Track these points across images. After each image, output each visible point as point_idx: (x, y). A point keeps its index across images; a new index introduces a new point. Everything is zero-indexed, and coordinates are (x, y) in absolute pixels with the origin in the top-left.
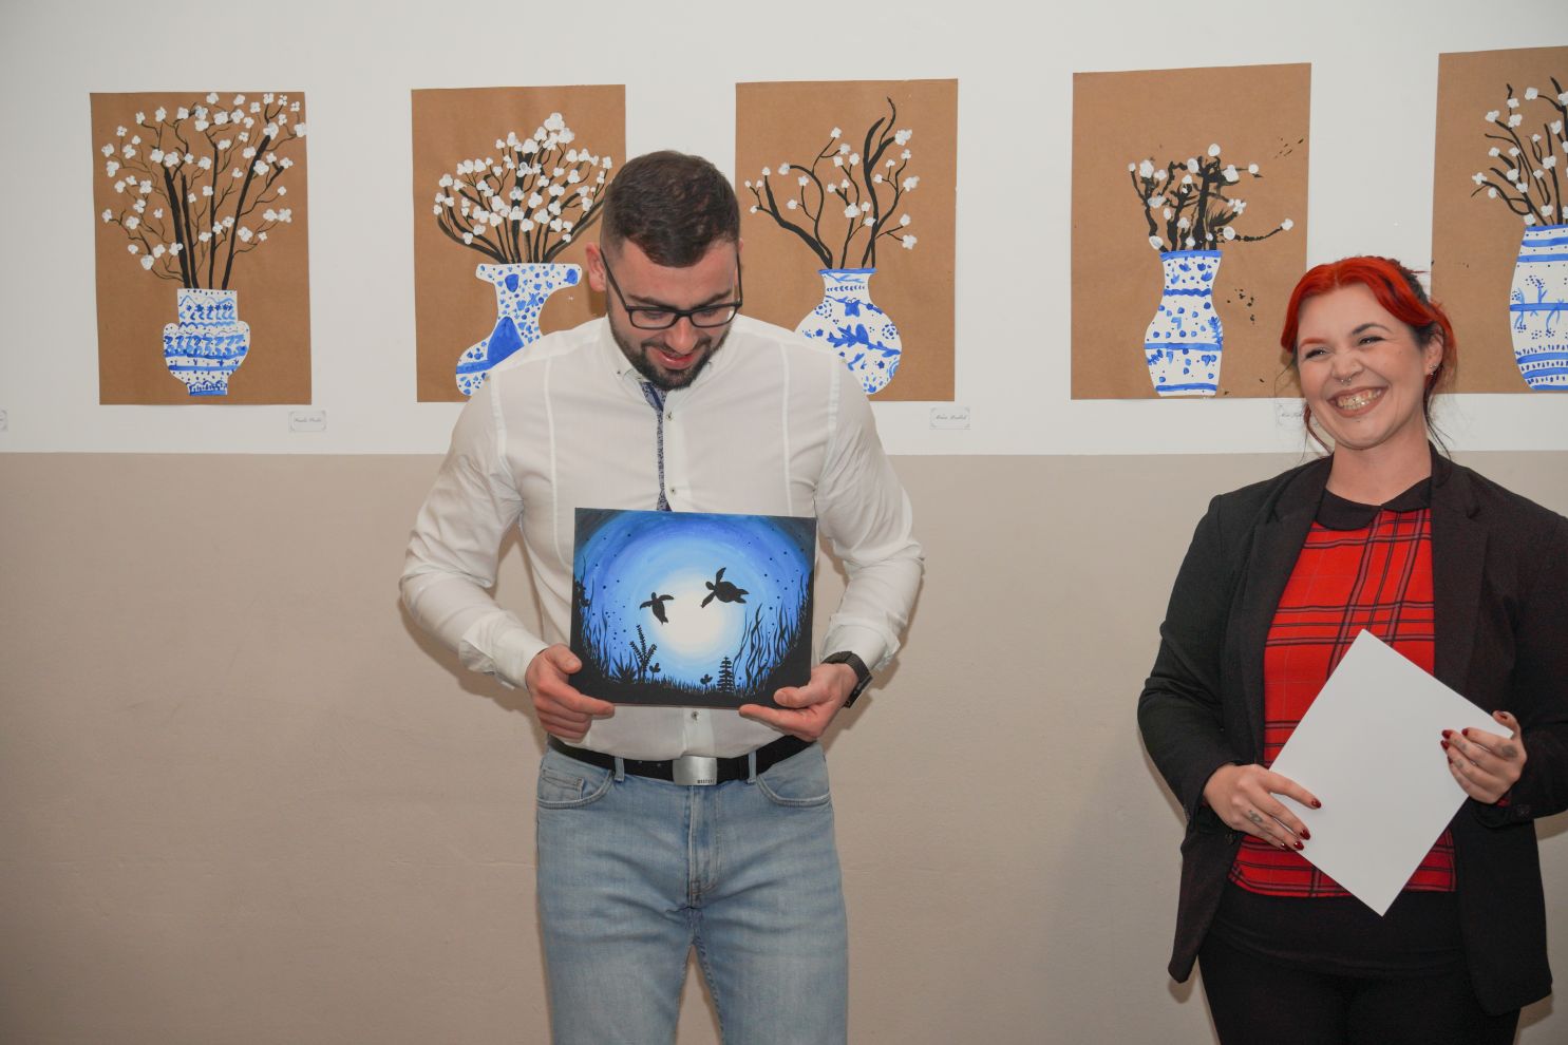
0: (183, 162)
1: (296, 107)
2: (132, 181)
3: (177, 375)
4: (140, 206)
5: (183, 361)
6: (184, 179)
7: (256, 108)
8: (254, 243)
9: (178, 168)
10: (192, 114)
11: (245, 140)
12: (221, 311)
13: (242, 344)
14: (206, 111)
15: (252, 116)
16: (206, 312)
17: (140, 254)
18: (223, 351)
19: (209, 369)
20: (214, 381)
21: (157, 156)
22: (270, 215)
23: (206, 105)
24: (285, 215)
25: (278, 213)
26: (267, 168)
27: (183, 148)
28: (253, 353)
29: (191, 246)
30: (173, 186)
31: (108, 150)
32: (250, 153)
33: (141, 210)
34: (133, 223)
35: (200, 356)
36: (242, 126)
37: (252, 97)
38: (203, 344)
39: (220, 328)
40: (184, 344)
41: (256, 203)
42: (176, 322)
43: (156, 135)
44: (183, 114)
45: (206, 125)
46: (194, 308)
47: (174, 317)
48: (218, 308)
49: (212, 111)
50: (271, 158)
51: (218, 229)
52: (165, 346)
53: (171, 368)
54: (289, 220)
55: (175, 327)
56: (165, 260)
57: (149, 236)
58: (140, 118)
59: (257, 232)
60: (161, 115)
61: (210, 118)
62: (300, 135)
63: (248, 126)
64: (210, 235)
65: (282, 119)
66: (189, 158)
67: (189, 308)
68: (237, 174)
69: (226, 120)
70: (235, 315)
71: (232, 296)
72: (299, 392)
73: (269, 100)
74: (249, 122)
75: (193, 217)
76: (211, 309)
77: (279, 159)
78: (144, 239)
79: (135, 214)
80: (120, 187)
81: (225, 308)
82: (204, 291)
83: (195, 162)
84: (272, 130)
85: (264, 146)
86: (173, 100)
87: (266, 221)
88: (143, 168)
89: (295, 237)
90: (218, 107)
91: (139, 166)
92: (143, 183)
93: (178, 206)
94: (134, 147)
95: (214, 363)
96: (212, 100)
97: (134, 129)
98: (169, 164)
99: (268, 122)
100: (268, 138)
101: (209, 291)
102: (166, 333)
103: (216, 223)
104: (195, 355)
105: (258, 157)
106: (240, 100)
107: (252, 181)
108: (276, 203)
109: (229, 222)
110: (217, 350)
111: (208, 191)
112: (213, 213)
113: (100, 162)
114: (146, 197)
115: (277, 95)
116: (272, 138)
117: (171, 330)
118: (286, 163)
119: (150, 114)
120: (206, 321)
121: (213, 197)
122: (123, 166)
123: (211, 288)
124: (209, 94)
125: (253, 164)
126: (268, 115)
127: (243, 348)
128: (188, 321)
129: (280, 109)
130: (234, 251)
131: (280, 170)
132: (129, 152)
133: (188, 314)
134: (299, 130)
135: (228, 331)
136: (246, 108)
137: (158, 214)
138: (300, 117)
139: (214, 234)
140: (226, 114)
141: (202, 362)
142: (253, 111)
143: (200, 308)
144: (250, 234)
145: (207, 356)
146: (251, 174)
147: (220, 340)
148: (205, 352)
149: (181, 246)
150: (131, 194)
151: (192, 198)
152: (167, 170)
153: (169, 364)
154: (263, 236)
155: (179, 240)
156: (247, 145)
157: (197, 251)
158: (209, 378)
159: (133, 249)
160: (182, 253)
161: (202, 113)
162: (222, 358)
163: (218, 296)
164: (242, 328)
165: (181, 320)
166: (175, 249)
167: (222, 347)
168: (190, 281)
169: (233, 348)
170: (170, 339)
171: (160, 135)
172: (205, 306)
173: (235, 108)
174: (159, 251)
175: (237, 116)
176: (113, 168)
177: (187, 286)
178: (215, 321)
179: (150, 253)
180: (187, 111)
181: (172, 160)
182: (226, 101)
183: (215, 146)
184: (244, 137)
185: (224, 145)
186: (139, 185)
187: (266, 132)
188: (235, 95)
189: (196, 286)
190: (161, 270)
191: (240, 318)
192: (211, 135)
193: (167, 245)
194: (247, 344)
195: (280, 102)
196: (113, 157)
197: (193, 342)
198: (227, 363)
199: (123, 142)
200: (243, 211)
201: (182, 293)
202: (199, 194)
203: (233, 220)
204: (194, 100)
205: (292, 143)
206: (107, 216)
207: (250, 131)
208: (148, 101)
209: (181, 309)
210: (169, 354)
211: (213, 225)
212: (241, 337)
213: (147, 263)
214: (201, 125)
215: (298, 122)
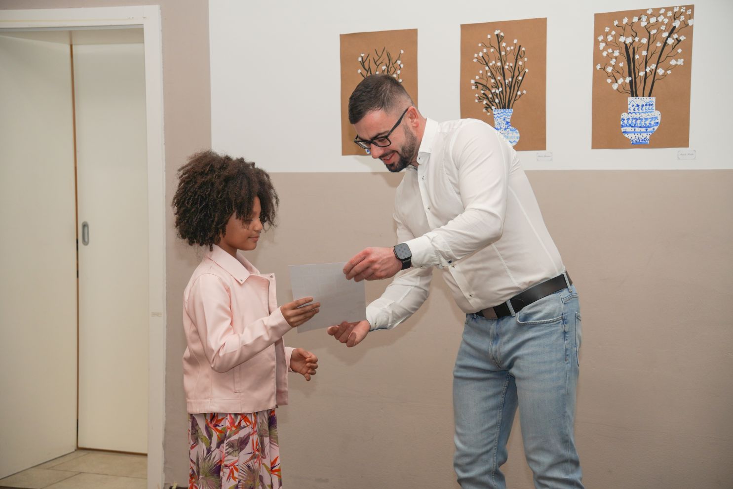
0: (634, 41)
1: (689, 12)
2: (610, 51)
3: (626, 135)
4: (613, 62)
5: (629, 129)
6: (634, 49)
7: (670, 14)
8: (665, 75)
9: (631, 44)
10: (639, 19)
11: (664, 29)
12: (648, 107)
13: (657, 121)
14: (646, 17)
15: (668, 18)
16: (640, 107)
17: (612, 83)
18: (648, 124)
19: (641, 133)
20: (643, 138)
21: (622, 39)
22: (673, 62)
23: (646, 15)
24: (681, 62)
25: (677, 61)
26: (673, 41)
27: (634, 35)
28: (662, 125)
29: (635, 78)
30: (629, 53)
31: (601, 38)
32: (665, 35)
33: (614, 64)
34: (609, 69)
35: (637, 127)
36: (663, 23)
37: (668, 9)
38: (638, 121)
39: (647, 114)
40: (630, 122)
41: (667, 57)
42: (627, 112)
43: (622, 30)
44: (635, 19)
45: (646, 23)
46: (635, 105)
47: (626, 110)
48: (646, 105)
49: (649, 17)
50: (675, 36)
51: (648, 70)
52: (622, 123)
53: (624, 132)
54: (682, 64)
55: (626, 114)
56: (623, 85)
57: (616, 75)
58: (616, 23)
59: (666, 70)
60: (625, 21)
61: (648, 20)
62: (690, 24)
63: (666, 23)
64: (644, 73)
65: (682, 18)
66: (637, 39)
67: (633, 106)
68: (659, 44)
69: (655, 20)
70: (654, 108)
71: (653, 99)
72: (683, 142)
73: (676, 10)
74: (666, 21)
75: (637, 65)
76: (643, 106)
77: (679, 37)
78: (614, 76)
79: (611, 65)
80: (605, 54)
81: (650, 105)
82: (640, 98)
83: (639, 41)
84: (677, 24)
85: (672, 31)
86: (630, 14)
87: (671, 65)
88: (616, 45)
89: (685, 72)
90: (652, 15)
91: (615, 45)
92: (615, 51)
93: (630, 60)
94: (612, 36)
95: (643, 130)
96: (649, 12)
97: (612, 28)
98: (627, 42)
99: (675, 20)
100: (675, 27)
101: (642, 98)
102: (622, 117)
103: (647, 67)
104: (635, 126)
105: (669, 36)
106: (662, 11)
107: (666, 48)
108: (677, 57)
109: (653, 66)
110: (645, 124)
111: (644, 53)
112: (646, 63)
113: (596, 43)
114: (616, 58)
115: (680, 7)
116: (677, 27)
117: (624, 115)
118: (682, 38)
119: (620, 20)
120: (641, 111)
121: (647, 55)
122: (607, 45)
123: (643, 96)
124: (648, 9)
125: (667, 39)
126: (675, 17)
127: (657, 123)
128: (632, 111)
129: (682, 14)
130: (656, 79)
131: (679, 41)
132: (610, 38)
133: (632, 108)
134: (690, 22)
135: (651, 115)
136: (665, 15)
137: (621, 65)
138: (691, 17)
139: (646, 72)
140: (655, 18)
141: (638, 130)
142: (668, 15)
143: (638, 106)
144: (663, 71)
145: (640, 127)
146: (665, 44)
147: (646, 119)
148: (639, 125)
149: (630, 78)
150: (610, 56)
151: (637, 57)
152: (626, 45)
153: (623, 131)
154: (669, 72)
155: (630, 76)
156: (664, 31)
157: (638, 80)
158: (641, 136)
159: (609, 81)
160: (631, 82)
161: (644, 18)
162: (647, 127)
163: (647, 99)
164: (657, 114)
165: (629, 111)
166: (628, 80)
167: (647, 123)
168: (634, 94)
169: (652, 123)
170: (624, 120)
171: (624, 30)
172: (640, 105)
173: (660, 15)
174: (620, 81)
175: (661, 19)
176: (602, 46)
177: (633, 96)
178: (644, 111)
179: (617, 82)
180: (637, 18)
181: (629, 40)
182: (656, 12)
183: (649, 33)
184: (663, 28)
185: (653, 32)
186: (613, 52)
187: (674, 24)
188: (660, 9)
189: (637, 96)
190: (621, 90)
191: (656, 110)
192: (647, 30)
193: (624, 78)
194: (659, 121)
195: (682, 10)
196: (603, 41)
197: (634, 121)
198: (649, 129)
199: (607, 34)
200: (660, 61)
201: (630, 99)
202: (640, 55)
203: (655, 66)
204: (640, 13)
205: (687, 29)
206: (598, 67)
207: (666, 25)
208: (619, 15)
209: (629, 107)
210: (623, 126)
211: (646, 68)
212: (656, 118)
213: (615, 86)
214: (644, 24)
215: (690, 19)
